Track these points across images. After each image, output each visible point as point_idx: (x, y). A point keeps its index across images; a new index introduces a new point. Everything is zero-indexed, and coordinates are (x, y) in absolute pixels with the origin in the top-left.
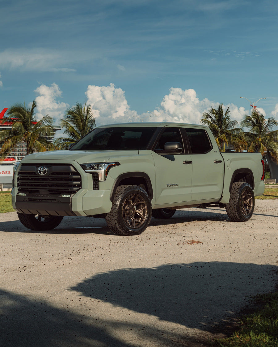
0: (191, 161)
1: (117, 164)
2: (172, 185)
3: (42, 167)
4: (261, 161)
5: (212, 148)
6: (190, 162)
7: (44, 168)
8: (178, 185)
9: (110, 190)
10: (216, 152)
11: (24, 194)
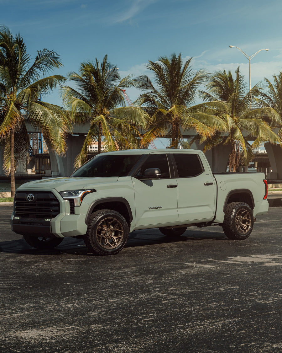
0: (176, 184)
1: (93, 191)
2: (155, 208)
3: (31, 194)
4: (264, 181)
5: (204, 171)
6: (175, 186)
7: (32, 196)
8: (161, 208)
9: (85, 215)
10: (208, 175)
11: (18, 218)
